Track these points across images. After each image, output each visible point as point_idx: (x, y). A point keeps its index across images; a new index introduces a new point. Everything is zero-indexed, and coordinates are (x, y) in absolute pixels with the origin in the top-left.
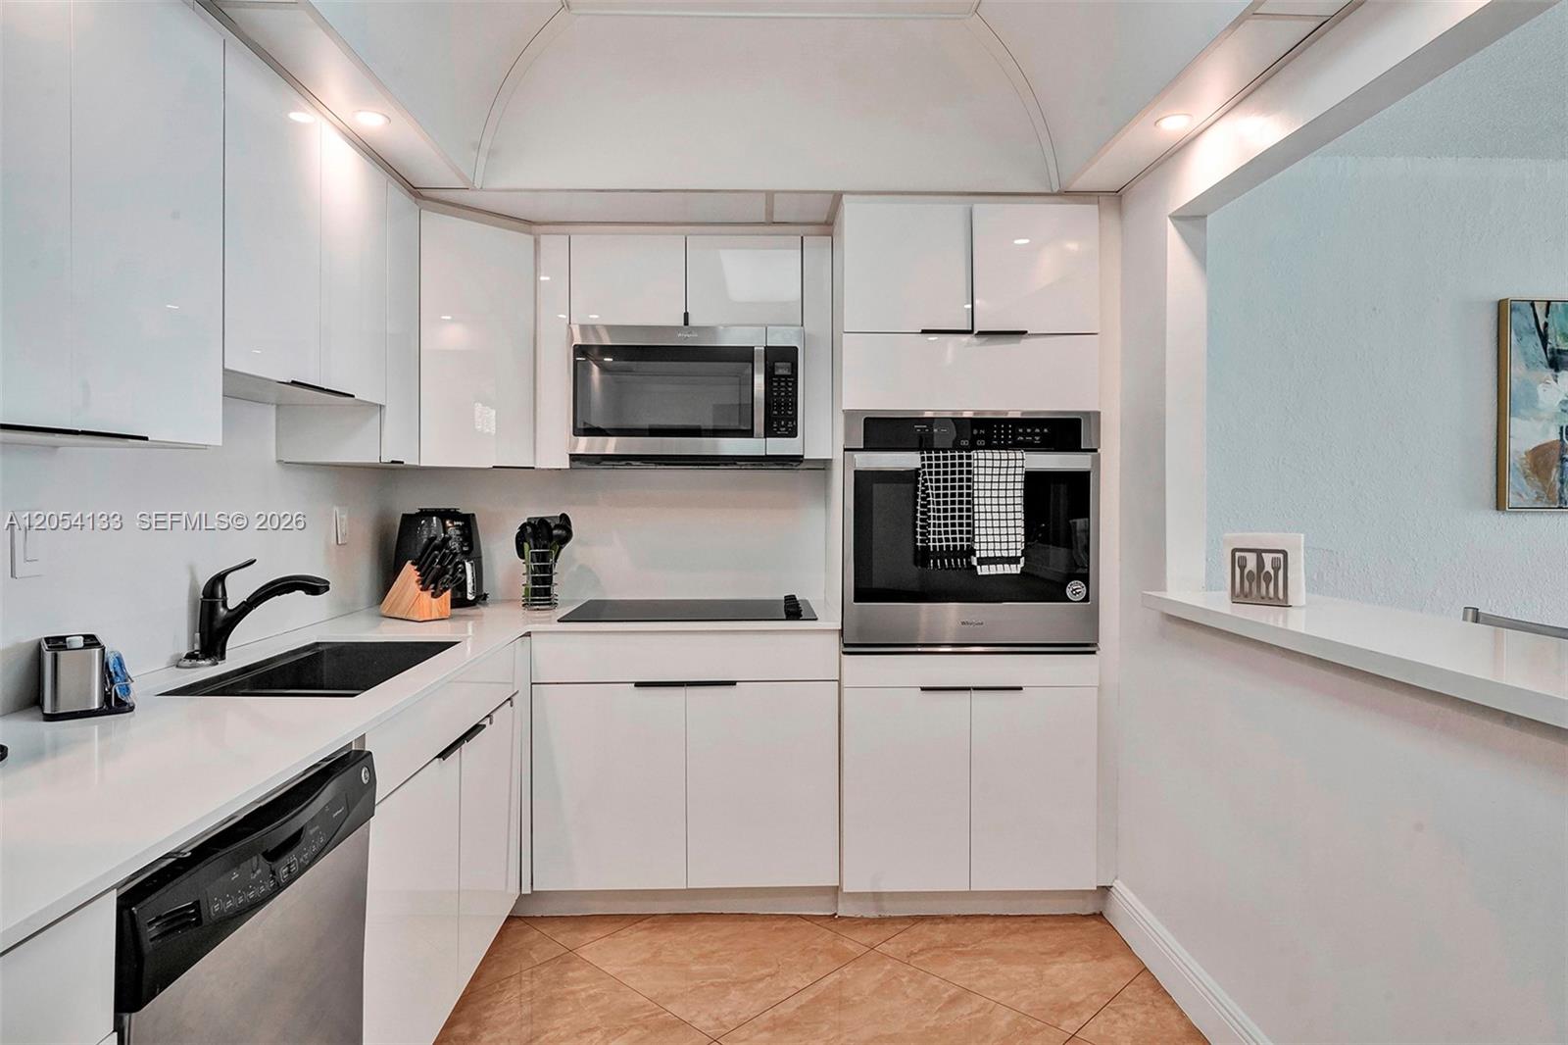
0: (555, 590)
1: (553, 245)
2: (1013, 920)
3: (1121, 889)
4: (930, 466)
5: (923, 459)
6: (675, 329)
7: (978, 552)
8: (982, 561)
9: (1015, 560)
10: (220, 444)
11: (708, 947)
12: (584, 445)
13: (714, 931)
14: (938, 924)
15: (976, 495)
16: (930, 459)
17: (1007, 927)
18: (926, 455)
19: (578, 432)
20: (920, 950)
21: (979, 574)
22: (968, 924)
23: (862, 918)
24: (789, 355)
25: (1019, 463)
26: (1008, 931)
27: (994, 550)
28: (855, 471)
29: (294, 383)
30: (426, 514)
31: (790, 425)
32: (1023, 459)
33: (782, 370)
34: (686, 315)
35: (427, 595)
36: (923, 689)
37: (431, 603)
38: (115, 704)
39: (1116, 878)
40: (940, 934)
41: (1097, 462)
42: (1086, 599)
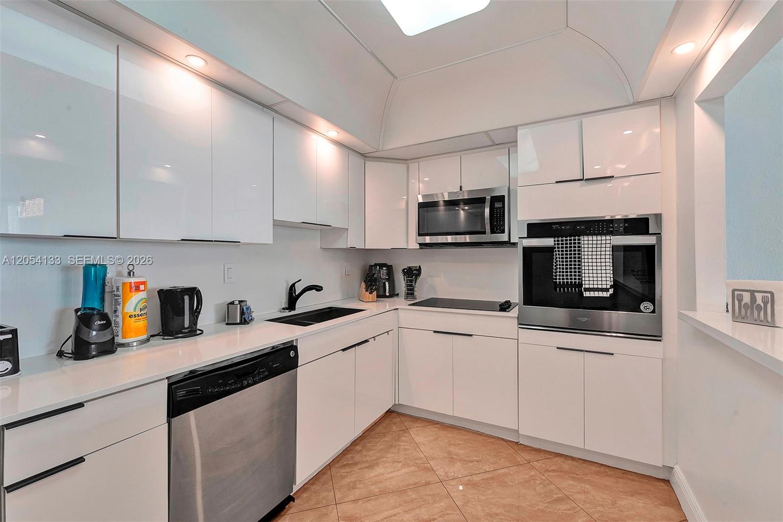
0: (415, 293)
1: (413, 166)
2: (611, 468)
3: (678, 470)
4: (558, 244)
5: (555, 241)
6: (456, 193)
7: (584, 285)
8: (587, 290)
9: (607, 290)
10: (272, 243)
11: (458, 442)
12: (422, 240)
13: (464, 436)
14: (568, 460)
15: (583, 258)
16: (558, 241)
17: (606, 472)
18: (556, 239)
19: (420, 235)
20: (552, 470)
21: (584, 296)
22: (584, 465)
23: (531, 447)
24: (501, 199)
25: (608, 242)
26: (606, 474)
27: (593, 284)
28: (523, 248)
29: (303, 223)
30: (376, 265)
31: (502, 228)
32: (610, 240)
33: (498, 205)
34: (461, 187)
35: (368, 293)
36: (558, 348)
37: (369, 296)
38: (244, 321)
39: (677, 464)
40: (566, 465)
41: (659, 240)
42: (653, 312)
